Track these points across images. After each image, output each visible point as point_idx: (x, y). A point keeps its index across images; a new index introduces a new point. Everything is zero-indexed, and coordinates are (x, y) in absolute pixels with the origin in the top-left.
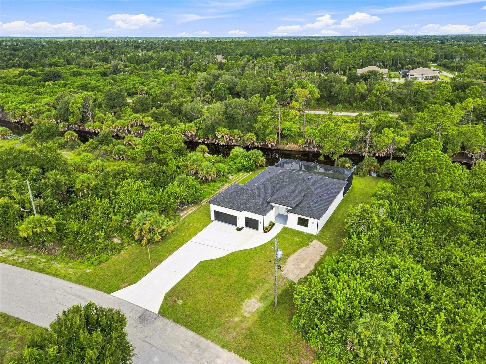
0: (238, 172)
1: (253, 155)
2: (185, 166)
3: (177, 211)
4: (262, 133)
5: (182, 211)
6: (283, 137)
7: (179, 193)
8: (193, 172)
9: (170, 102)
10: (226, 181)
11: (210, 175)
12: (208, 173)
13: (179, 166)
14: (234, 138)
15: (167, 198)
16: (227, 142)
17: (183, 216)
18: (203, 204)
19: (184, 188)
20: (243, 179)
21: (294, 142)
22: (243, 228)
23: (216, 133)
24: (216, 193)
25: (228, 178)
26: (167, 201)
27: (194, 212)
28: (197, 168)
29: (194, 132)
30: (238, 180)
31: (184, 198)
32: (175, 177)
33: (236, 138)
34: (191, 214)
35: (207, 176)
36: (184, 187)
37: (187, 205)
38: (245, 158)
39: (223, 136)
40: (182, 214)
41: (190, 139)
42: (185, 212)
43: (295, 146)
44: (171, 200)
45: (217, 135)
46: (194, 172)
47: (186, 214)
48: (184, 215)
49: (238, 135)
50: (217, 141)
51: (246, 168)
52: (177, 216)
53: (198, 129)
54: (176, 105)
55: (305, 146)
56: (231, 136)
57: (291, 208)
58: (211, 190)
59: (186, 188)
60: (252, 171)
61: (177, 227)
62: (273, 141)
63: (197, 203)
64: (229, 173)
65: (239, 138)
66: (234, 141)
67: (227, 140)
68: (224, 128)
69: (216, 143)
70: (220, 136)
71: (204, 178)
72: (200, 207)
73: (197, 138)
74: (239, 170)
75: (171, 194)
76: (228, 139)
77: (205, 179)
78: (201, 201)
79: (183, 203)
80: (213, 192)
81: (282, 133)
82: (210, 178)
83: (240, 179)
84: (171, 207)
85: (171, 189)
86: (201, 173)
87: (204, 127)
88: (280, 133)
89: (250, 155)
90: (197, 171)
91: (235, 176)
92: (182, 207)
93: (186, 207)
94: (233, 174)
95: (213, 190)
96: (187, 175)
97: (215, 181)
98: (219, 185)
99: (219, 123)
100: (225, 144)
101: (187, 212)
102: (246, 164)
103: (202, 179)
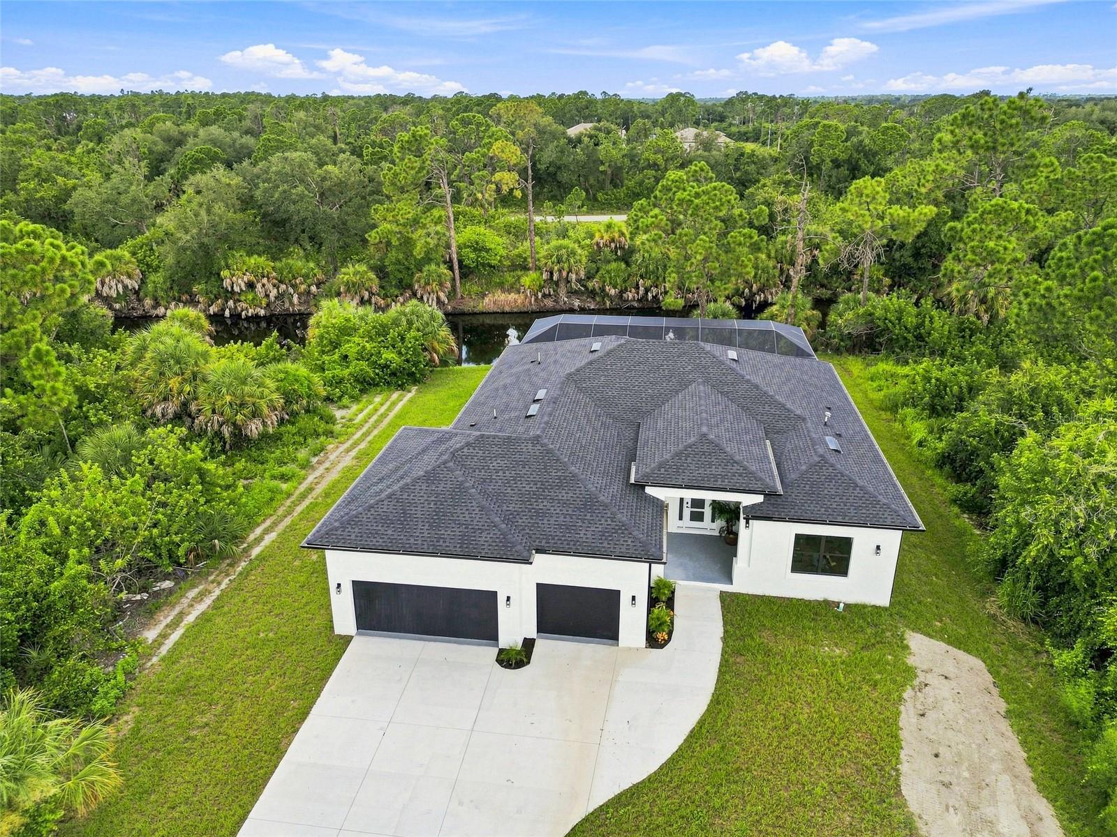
0: (363, 391)
1: (410, 323)
2: (122, 389)
3: (115, 619)
4: (398, 262)
5: (148, 611)
6: (466, 272)
7: (115, 519)
8: (171, 411)
9: (16, 192)
10: (330, 434)
11: (255, 414)
12: (242, 405)
13: (92, 387)
14: (294, 286)
15: (43, 560)
16: (268, 305)
17: (159, 642)
18: (255, 552)
19: (140, 488)
20: (398, 417)
21: (501, 285)
22: (529, 644)
23: (225, 273)
24: (302, 488)
25: (330, 420)
26: (49, 575)
27: (217, 605)
28: (187, 388)
29: (130, 276)
30: (378, 422)
31: (150, 543)
32: (73, 442)
33: (303, 287)
34: (204, 618)
35: (239, 417)
36: (137, 481)
37: (166, 577)
38: (378, 334)
39: (251, 286)
40: (150, 635)
41: (117, 306)
42: (165, 618)
43: (513, 296)
44: (72, 568)
45: (227, 283)
46: (172, 408)
47: (174, 625)
48: (164, 636)
49: (306, 276)
50: (231, 303)
51: (393, 374)
52: (120, 650)
53: (147, 268)
54: (42, 199)
55: (544, 296)
56: (281, 282)
57: (759, 499)
58: (274, 477)
59: (148, 486)
60: (416, 381)
61: (135, 731)
62: (441, 285)
63: (222, 556)
64: (328, 399)
65: (314, 289)
66: (295, 299)
67: (267, 296)
68: (250, 254)
69: (227, 313)
70: (239, 285)
71: (226, 431)
72: (245, 574)
73: (148, 302)
74: (366, 385)
75: (66, 532)
76: (274, 293)
77: (233, 434)
78: (243, 539)
79: (143, 571)
80: (284, 486)
81: (460, 262)
82: (254, 428)
83: (384, 416)
84: (73, 608)
85: (59, 508)
86: (207, 407)
87: (170, 260)
88: (455, 256)
89: (396, 323)
90: (185, 405)
91: (355, 407)
92: (144, 589)
93: (167, 584)
94: (345, 401)
95: (284, 478)
96: (142, 429)
97: (276, 438)
98: (302, 454)
99: (228, 240)
100: (262, 313)
101: (181, 615)
102: (389, 355)
103: (218, 434)
